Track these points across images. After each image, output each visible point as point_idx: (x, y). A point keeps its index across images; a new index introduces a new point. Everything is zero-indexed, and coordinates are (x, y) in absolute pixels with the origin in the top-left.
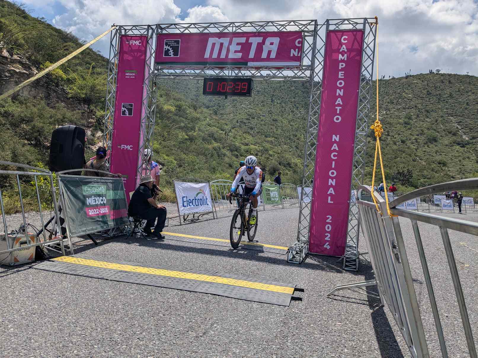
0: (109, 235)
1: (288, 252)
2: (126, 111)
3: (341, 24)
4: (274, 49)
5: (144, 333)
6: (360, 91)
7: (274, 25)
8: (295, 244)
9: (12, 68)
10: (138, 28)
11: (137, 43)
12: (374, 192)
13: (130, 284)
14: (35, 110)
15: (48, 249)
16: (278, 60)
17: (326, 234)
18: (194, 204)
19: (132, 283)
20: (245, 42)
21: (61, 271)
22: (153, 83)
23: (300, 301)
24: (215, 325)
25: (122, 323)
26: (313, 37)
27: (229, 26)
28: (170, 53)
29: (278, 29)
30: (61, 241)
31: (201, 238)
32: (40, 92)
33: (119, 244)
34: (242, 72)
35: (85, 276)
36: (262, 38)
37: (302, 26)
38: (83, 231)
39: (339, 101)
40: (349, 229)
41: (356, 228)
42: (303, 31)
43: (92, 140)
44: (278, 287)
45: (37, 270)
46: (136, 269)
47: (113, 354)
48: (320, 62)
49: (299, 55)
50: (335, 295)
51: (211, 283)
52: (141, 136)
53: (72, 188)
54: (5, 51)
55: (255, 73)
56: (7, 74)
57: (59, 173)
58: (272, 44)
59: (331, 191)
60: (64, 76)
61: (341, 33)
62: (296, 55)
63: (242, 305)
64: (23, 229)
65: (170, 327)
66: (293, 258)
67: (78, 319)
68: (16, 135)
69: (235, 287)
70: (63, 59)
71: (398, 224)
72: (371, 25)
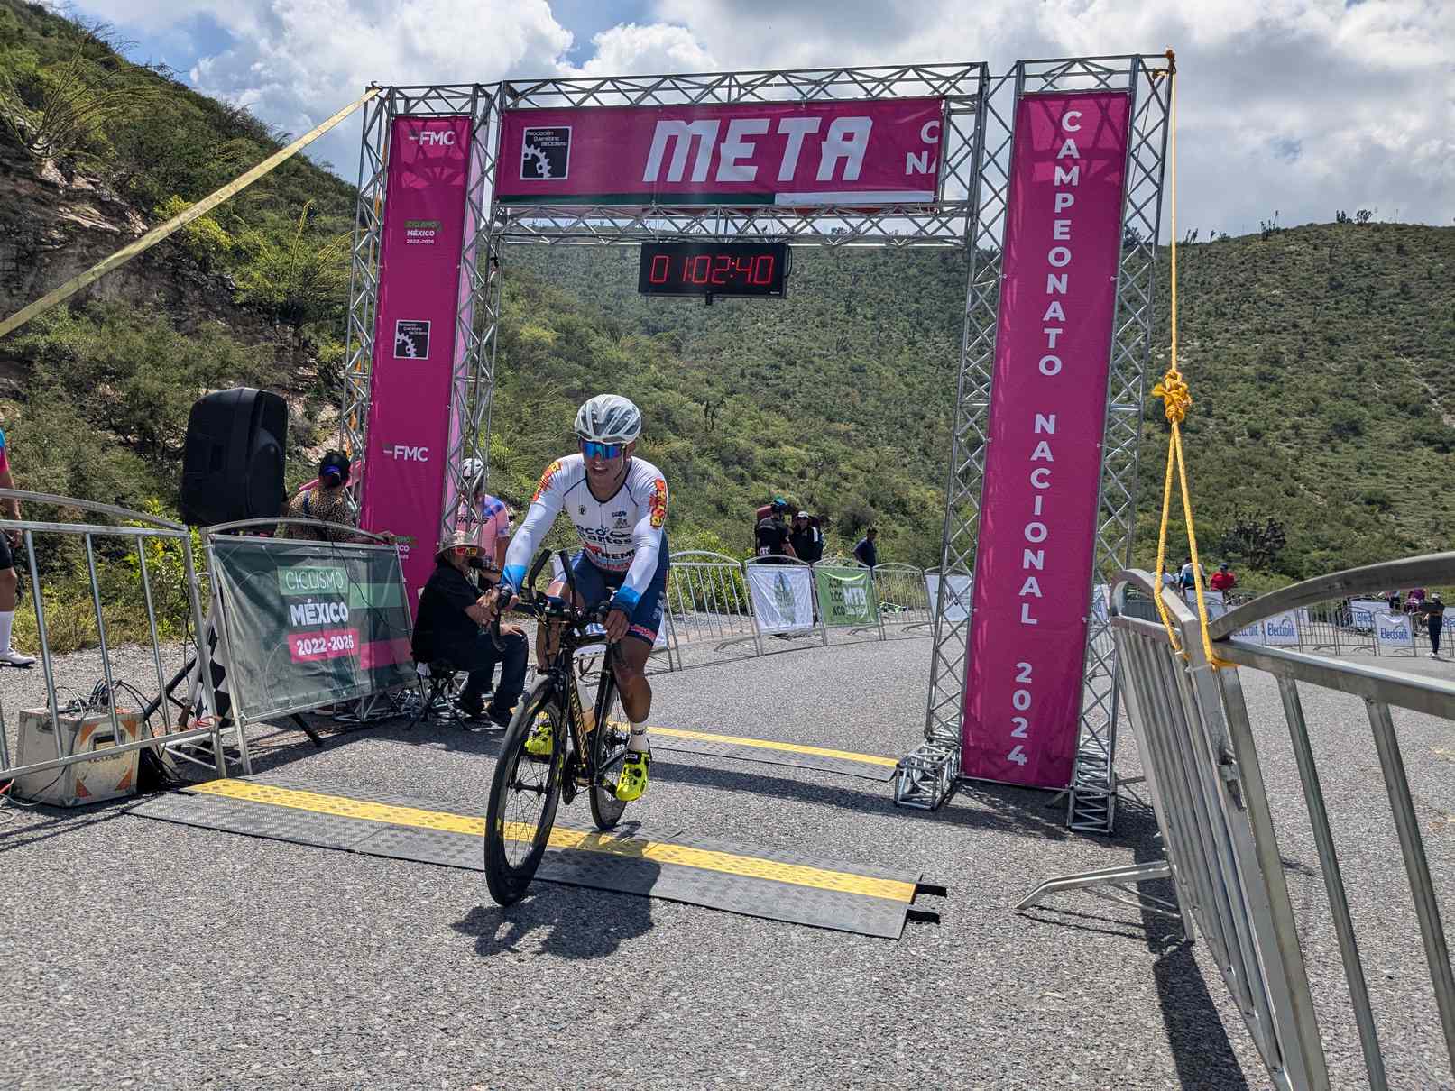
0: (355, 717)
1: (897, 774)
2: (407, 344)
3: (1061, 75)
4: (856, 151)
5: (461, 1015)
6: (1119, 278)
7: (855, 81)
8: (918, 748)
9: (72, 217)
10: (444, 94)
11: (443, 138)
12: (1162, 589)
13: (419, 865)
14: (139, 341)
15: (175, 758)
16: (868, 187)
17: (1015, 720)
19: (426, 863)
20: (766, 132)
21: (214, 825)
22: (489, 259)
23: (934, 924)
24: (675, 994)
25: (393, 982)
26: (973, 117)
27: (719, 86)
28: (541, 167)
29: (869, 92)
30: (214, 735)
32: (153, 288)
33: (388, 743)
34: (757, 222)
35: (285, 841)
36: (819, 120)
37: (940, 82)
38: (281, 705)
39: (1055, 311)
40: (1086, 704)
41: (1107, 701)
42: (945, 97)
43: (308, 431)
44: (868, 880)
45: (142, 820)
46: (437, 822)
47: (368, 1076)
48: (997, 190)
49: (933, 170)
50: (1042, 908)
52: (455, 418)
53: (248, 576)
54: (49, 165)
55: (796, 226)
56: (56, 235)
57: (211, 529)
58: (848, 137)
59: (1031, 586)
60: (224, 239)
61: (1063, 102)
62: (923, 169)
63: (757, 934)
64: (102, 697)
65: (538, 998)
66: (912, 791)
67: (265, 968)
68: (83, 416)
69: (734, 878)
70: (223, 189)
71: (1238, 689)
72: (1155, 76)
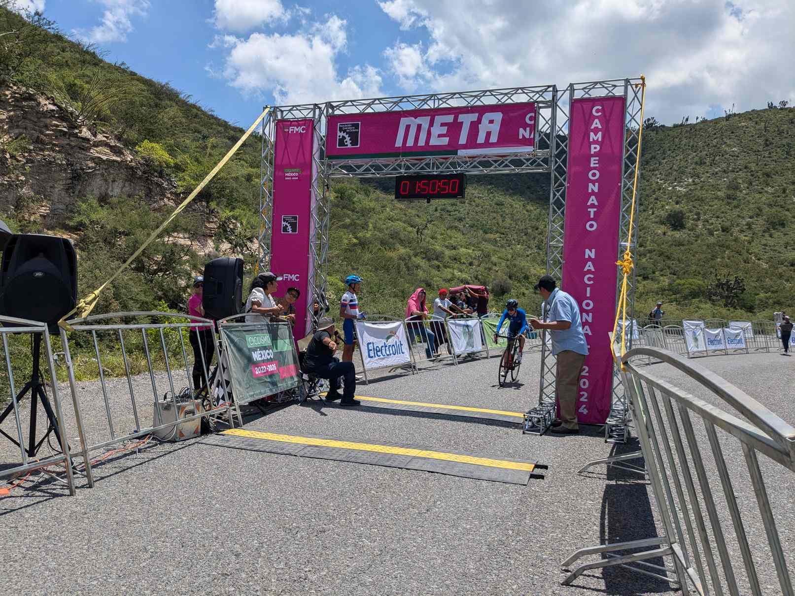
2: (287, 227)
3: (592, 88)
4: (495, 128)
6: (622, 184)
7: (493, 95)
8: (536, 407)
9: (97, 154)
10: (299, 108)
11: (300, 130)
16: (502, 146)
18: (384, 353)
20: (452, 121)
21: (237, 447)
22: (324, 186)
23: (542, 479)
24: (439, 503)
26: (550, 109)
27: (430, 99)
28: (346, 142)
29: (499, 101)
30: (228, 410)
31: (400, 402)
35: (268, 452)
36: (477, 114)
37: (534, 95)
38: (251, 396)
39: (593, 200)
40: (615, 385)
42: (537, 102)
44: (514, 463)
45: (207, 445)
46: (327, 443)
49: (532, 136)
50: (589, 472)
51: (425, 458)
52: (311, 260)
53: (236, 339)
54: (85, 129)
56: (90, 164)
57: (221, 321)
58: (491, 122)
60: (172, 161)
61: (592, 103)
62: (527, 136)
63: (468, 483)
69: (455, 463)
72: (636, 87)
